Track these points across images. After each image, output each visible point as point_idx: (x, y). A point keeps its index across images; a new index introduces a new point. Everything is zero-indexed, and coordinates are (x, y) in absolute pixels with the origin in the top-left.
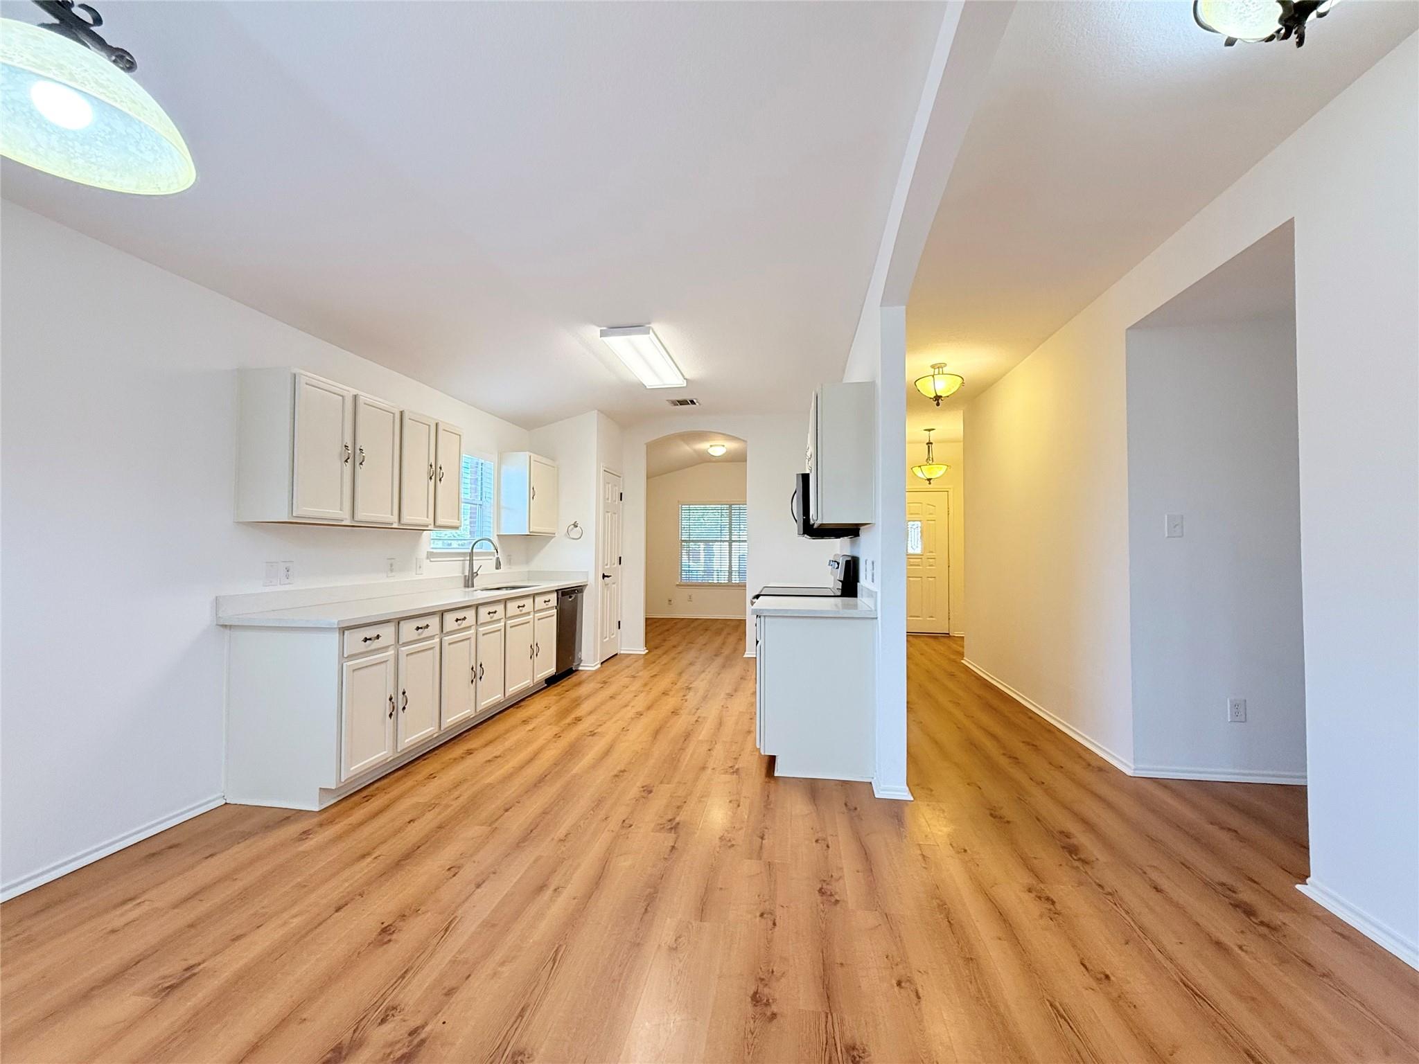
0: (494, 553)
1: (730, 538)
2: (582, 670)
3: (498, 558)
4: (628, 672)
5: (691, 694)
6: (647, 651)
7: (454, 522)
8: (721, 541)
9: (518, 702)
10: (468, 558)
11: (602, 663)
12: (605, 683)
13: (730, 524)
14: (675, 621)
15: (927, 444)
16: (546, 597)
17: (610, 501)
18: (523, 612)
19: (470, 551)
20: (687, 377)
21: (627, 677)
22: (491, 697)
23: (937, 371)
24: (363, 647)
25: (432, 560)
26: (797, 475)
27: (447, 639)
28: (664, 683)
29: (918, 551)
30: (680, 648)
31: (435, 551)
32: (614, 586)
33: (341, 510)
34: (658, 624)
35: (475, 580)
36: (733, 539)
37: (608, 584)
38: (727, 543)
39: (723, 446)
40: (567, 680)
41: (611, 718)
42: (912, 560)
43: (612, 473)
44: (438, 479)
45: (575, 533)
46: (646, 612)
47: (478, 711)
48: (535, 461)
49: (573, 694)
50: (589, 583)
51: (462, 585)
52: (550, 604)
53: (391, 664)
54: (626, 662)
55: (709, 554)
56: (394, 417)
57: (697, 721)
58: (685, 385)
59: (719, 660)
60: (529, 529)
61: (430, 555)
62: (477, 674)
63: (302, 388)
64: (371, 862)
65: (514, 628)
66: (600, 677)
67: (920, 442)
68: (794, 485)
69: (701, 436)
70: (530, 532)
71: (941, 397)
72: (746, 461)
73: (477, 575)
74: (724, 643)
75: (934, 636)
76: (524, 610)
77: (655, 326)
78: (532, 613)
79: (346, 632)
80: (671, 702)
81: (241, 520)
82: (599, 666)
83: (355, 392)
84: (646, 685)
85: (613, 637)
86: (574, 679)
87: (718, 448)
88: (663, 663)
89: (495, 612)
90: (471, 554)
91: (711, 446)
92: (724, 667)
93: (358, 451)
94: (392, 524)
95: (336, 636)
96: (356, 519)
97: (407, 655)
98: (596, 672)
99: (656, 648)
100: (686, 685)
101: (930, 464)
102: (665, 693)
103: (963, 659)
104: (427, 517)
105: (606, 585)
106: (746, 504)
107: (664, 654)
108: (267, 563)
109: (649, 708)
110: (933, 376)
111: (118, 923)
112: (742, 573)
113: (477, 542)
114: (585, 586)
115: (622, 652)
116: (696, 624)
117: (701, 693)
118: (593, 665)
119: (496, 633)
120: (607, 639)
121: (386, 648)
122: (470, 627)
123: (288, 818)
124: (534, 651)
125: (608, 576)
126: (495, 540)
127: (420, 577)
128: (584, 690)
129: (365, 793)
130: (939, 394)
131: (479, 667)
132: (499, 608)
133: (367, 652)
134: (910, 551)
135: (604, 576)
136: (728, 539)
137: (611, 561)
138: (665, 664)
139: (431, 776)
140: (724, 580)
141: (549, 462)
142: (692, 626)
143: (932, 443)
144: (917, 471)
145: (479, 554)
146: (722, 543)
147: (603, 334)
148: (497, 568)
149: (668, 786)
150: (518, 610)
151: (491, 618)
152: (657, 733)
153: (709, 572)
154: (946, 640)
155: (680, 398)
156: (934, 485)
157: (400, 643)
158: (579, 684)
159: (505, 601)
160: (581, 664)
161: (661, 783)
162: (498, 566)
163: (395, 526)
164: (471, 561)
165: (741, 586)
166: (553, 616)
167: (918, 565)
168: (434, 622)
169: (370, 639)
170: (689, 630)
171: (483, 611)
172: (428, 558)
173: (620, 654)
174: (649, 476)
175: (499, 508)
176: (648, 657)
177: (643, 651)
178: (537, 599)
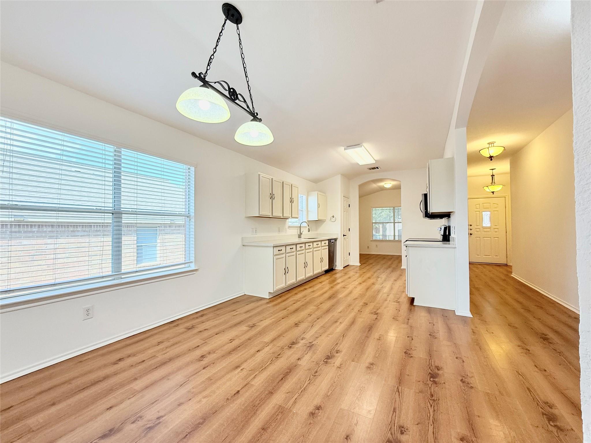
0: (308, 226)
1: (394, 221)
2: (336, 269)
3: (309, 228)
5: (380, 279)
7: (297, 216)
8: (390, 223)
9: (317, 277)
11: (344, 267)
13: (394, 215)
14: (371, 255)
15: (491, 176)
16: (325, 242)
17: (345, 208)
19: (300, 226)
20: (375, 159)
21: (354, 272)
22: (310, 274)
23: (490, 145)
24: (278, 253)
25: (290, 228)
26: (422, 194)
27: (298, 253)
28: (368, 275)
29: (489, 225)
30: (373, 264)
31: (290, 226)
32: (347, 239)
33: (270, 213)
34: (364, 256)
35: (301, 235)
36: (395, 222)
37: (345, 238)
38: (393, 224)
39: (391, 183)
40: (332, 272)
41: (350, 284)
42: (485, 230)
43: (346, 197)
44: (292, 202)
45: (333, 219)
46: (360, 251)
47: (306, 277)
48: (319, 194)
49: (335, 276)
51: (298, 237)
52: (326, 244)
53: (284, 258)
54: (352, 268)
55: (384, 228)
56: (281, 184)
57: (382, 287)
58: (375, 162)
59: (390, 269)
60: (318, 218)
61: (289, 227)
62: (306, 265)
63: (261, 177)
64: (286, 311)
65: (316, 251)
66: (343, 272)
67: (489, 175)
68: (421, 198)
69: (381, 180)
71: (493, 156)
72: (401, 189)
73: (302, 233)
74: (392, 263)
75: (499, 265)
76: (319, 246)
77: (364, 144)
79: (275, 248)
80: (372, 281)
81: (246, 216)
82: (343, 268)
83: (272, 177)
84: (361, 275)
85: (347, 258)
86: (334, 272)
87: (388, 184)
88: (367, 269)
89: (310, 246)
91: (385, 184)
92: (392, 271)
93: (273, 195)
95: (272, 248)
96: (284, 216)
97: (288, 256)
98: (342, 270)
99: (364, 263)
100: (377, 276)
101: (493, 185)
102: (369, 278)
103: (511, 274)
104: (290, 215)
106: (401, 207)
107: (367, 266)
110: (488, 148)
111: (235, 314)
112: (399, 236)
114: (338, 238)
117: (383, 279)
118: (340, 268)
119: (311, 252)
120: (345, 259)
121: (283, 254)
122: (304, 249)
123: (261, 299)
124: (322, 260)
125: (345, 235)
126: (307, 222)
127: (286, 234)
128: (338, 275)
129: (280, 296)
130: (491, 155)
131: (306, 263)
132: (311, 244)
133: (279, 254)
134: (484, 225)
135: (344, 235)
136: (393, 222)
137: (346, 230)
139: (296, 294)
140: (392, 238)
141: (324, 194)
142: (378, 257)
143: (494, 175)
144: (486, 188)
145: (303, 227)
147: (345, 149)
148: (308, 232)
149: (373, 303)
150: (317, 245)
152: (367, 289)
153: (384, 235)
154: (506, 267)
155: (372, 167)
156: (495, 195)
157: (286, 252)
158: (336, 273)
159: (312, 242)
160: (336, 267)
161: (370, 302)
162: (309, 231)
163: (282, 217)
164: (300, 229)
165: (399, 241)
166: (327, 248)
167: (489, 232)
168: (294, 247)
169: (280, 250)
170: (377, 258)
173: (350, 265)
174: (360, 197)
175: (308, 211)
176: (361, 266)
177: (359, 264)
178: (322, 242)
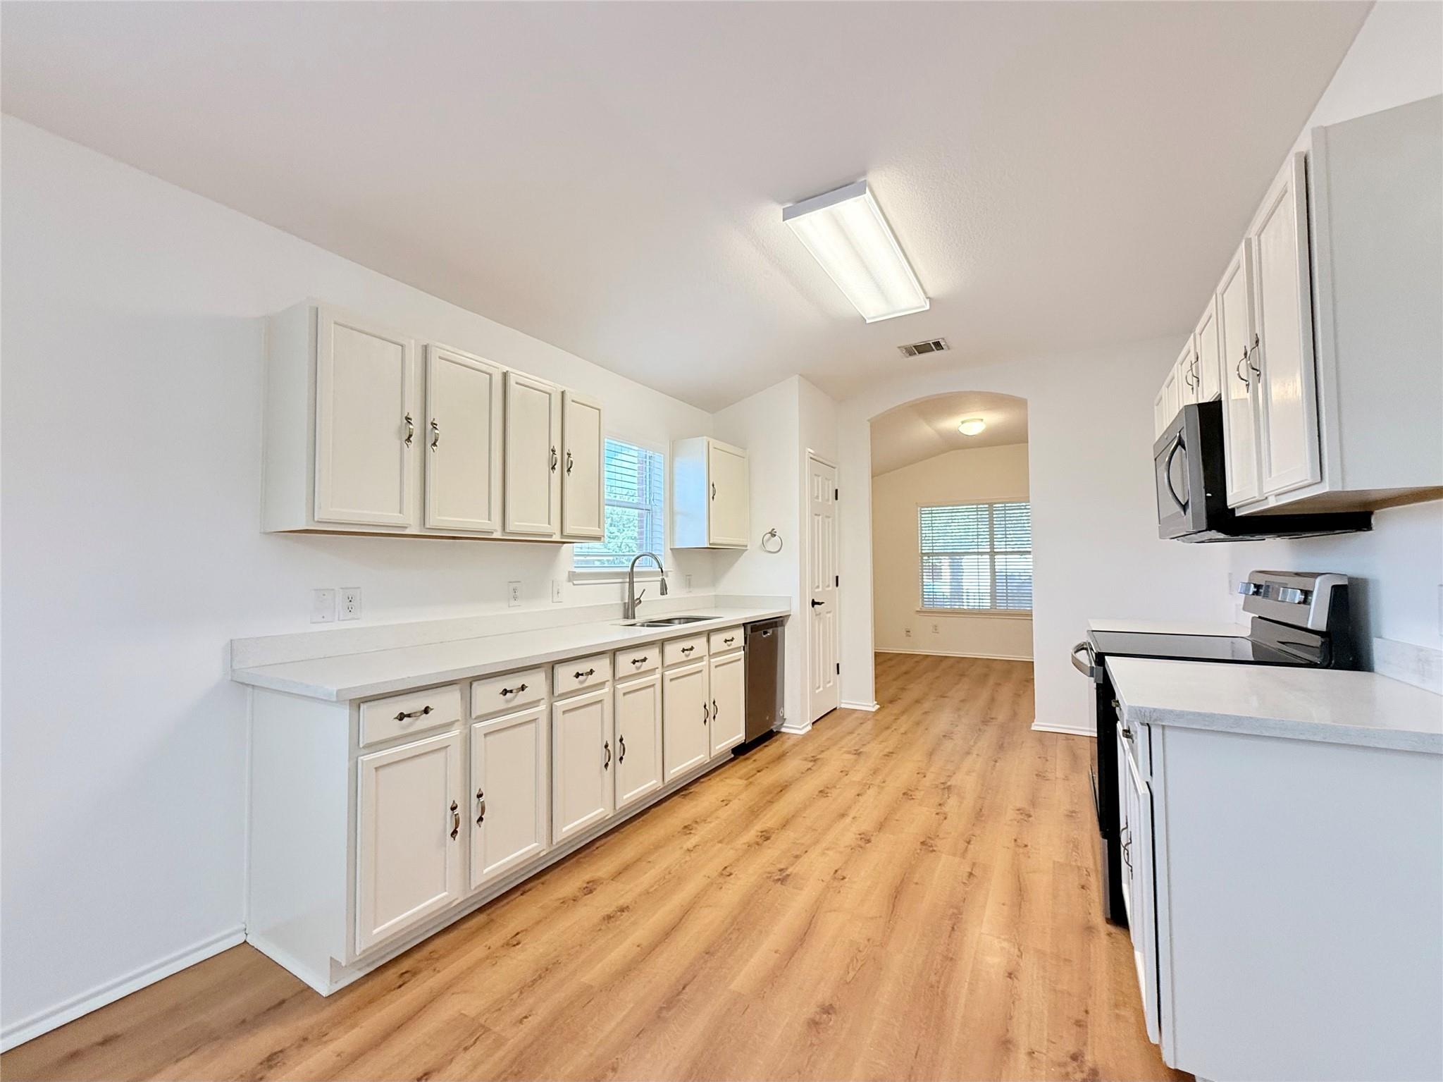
0: (659, 572)
1: (992, 548)
2: (786, 733)
3: (663, 580)
4: (851, 742)
6: (878, 706)
7: (594, 531)
8: (978, 553)
9: (684, 789)
10: (628, 580)
11: (813, 723)
12: (815, 760)
13: (991, 530)
14: (915, 660)
16: (728, 635)
17: (820, 500)
18: (690, 658)
19: (629, 571)
20: (928, 289)
21: (848, 753)
22: (640, 786)
24: (397, 728)
25: (575, 582)
27: (560, 705)
28: (904, 772)
30: (927, 705)
31: (578, 570)
32: (828, 615)
33: (400, 513)
34: (893, 663)
35: (636, 609)
36: (995, 550)
37: (820, 614)
38: (988, 557)
39: (982, 420)
40: (761, 750)
41: (817, 842)
43: (822, 463)
44: (566, 469)
45: (773, 544)
46: (875, 643)
47: (617, 808)
48: (715, 449)
50: (792, 613)
51: (617, 616)
52: (734, 644)
54: (849, 723)
55: (956, 571)
56: (491, 380)
58: (928, 307)
59: (991, 733)
60: (709, 539)
61: (572, 577)
62: (614, 754)
65: (676, 682)
66: (810, 749)
69: (950, 405)
70: (710, 544)
73: (640, 602)
74: (993, 700)
76: (693, 654)
77: (873, 176)
78: (706, 658)
79: (364, 707)
80: (919, 818)
81: (269, 530)
82: (809, 728)
84: (875, 772)
85: (828, 685)
86: (771, 750)
87: (973, 423)
88: (902, 730)
89: (645, 660)
90: (631, 574)
91: (963, 422)
92: (1001, 747)
93: (430, 427)
94: (492, 533)
96: (431, 526)
97: (486, 735)
98: (806, 737)
99: (891, 702)
100: (943, 780)
102: (907, 795)
104: (549, 524)
105: (816, 615)
107: (903, 713)
108: (315, 590)
109: (881, 827)
113: (637, 558)
114: (787, 617)
115: (843, 706)
116: (944, 665)
117: (970, 802)
118: (801, 727)
119: (648, 690)
120: (821, 689)
121: (447, 726)
122: (604, 683)
124: (710, 713)
125: (818, 603)
127: (558, 606)
131: (618, 743)
132: (653, 655)
133: (406, 736)
135: (814, 603)
136: (989, 550)
137: (824, 581)
138: (905, 733)
140: (987, 604)
141: (733, 450)
145: (641, 574)
146: (980, 557)
147: (787, 215)
148: (663, 593)
150: (683, 654)
151: (638, 668)
153: (957, 592)
155: (919, 340)
157: (474, 716)
158: (780, 757)
159: (662, 643)
160: (785, 725)
162: (664, 590)
163: (497, 535)
164: (631, 583)
166: (739, 660)
168: (537, 682)
169: (409, 716)
171: (624, 661)
172: (570, 580)
173: (840, 710)
174: (876, 474)
175: (672, 513)
176: (879, 717)
177: (872, 706)
178: (714, 638)
